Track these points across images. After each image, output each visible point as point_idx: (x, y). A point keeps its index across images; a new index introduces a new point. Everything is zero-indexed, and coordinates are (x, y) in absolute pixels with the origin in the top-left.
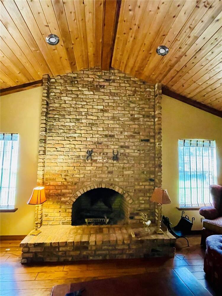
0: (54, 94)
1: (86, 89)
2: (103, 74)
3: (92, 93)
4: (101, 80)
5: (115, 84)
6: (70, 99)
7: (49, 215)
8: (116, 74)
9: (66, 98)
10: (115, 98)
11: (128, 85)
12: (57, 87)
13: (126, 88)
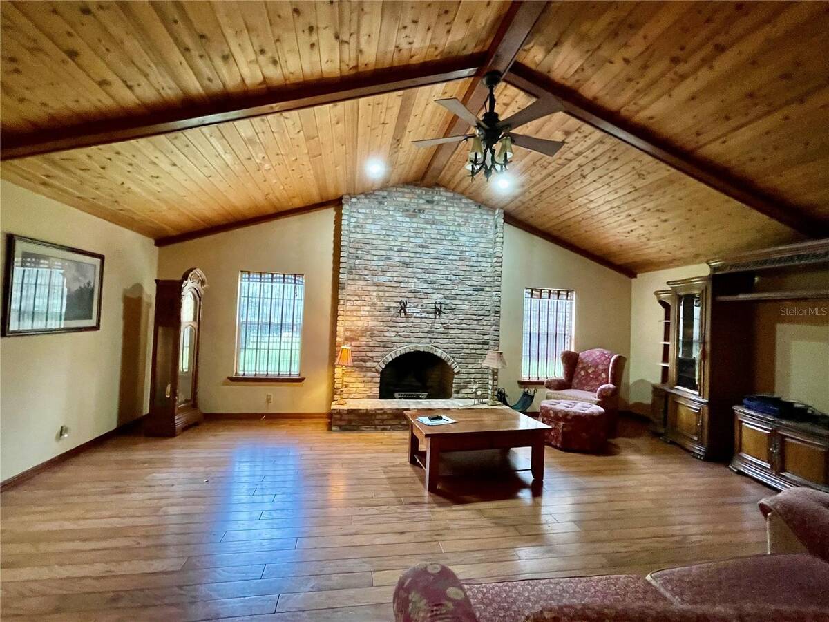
0: (355, 220)
1: (400, 214)
2: (424, 192)
3: (407, 219)
4: (422, 201)
5: (440, 208)
6: (379, 227)
7: (351, 385)
8: (442, 193)
9: (373, 227)
10: (439, 227)
11: (457, 209)
12: (360, 211)
13: (456, 214)
